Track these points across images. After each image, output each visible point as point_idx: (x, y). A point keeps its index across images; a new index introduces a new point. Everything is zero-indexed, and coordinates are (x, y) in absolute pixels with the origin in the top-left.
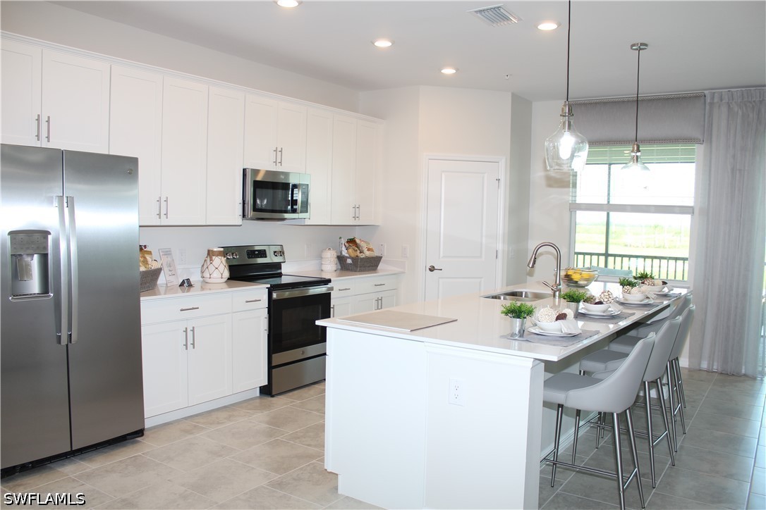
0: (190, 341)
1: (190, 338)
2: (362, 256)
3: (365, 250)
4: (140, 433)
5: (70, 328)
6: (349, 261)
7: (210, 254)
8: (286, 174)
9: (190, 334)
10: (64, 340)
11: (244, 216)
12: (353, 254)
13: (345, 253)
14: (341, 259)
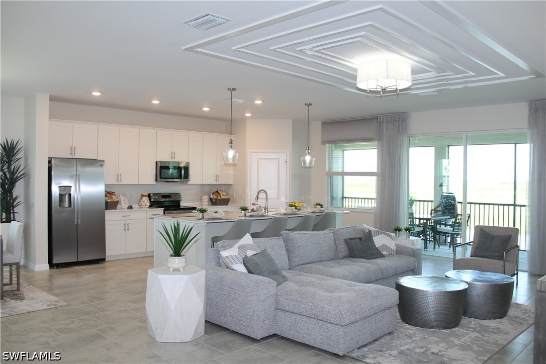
0: (127, 228)
1: (126, 228)
2: (219, 198)
3: (222, 195)
4: (104, 260)
5: (78, 219)
6: (214, 200)
7: (142, 196)
8: (179, 163)
9: (127, 226)
10: (76, 223)
11: (156, 180)
12: (215, 197)
13: (212, 197)
14: (211, 200)
